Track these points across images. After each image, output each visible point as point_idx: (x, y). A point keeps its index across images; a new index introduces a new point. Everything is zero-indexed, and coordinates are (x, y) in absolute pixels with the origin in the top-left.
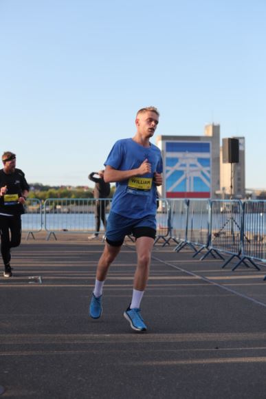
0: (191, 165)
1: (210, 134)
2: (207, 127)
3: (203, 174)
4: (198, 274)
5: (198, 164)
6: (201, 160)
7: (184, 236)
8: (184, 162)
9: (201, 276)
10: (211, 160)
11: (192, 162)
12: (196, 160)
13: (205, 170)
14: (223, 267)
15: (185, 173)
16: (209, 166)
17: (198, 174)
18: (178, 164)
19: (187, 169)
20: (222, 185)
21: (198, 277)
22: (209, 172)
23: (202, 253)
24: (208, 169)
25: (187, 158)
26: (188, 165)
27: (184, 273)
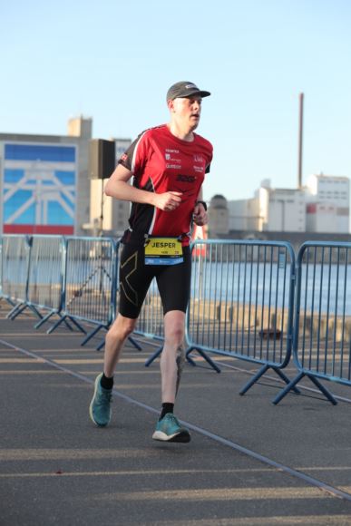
0: (45, 182)
1: (76, 132)
2: (71, 121)
3: (63, 196)
4: (40, 355)
5: (56, 180)
6: (60, 175)
7: (24, 295)
8: (33, 177)
9: (45, 358)
10: (77, 175)
11: (45, 176)
12: (53, 174)
13: (67, 190)
14: (82, 345)
15: (34, 193)
16: (73, 183)
17: (56, 197)
18: (23, 180)
19: (38, 188)
20: (95, 213)
21: (40, 360)
22: (73, 193)
23: (52, 322)
24: (72, 188)
25: (38, 171)
26: (39, 182)
27: (19, 352)
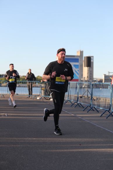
1: (79, 54)
2: (78, 52)
3: (76, 71)
4: (72, 113)
5: (74, 67)
7: (67, 97)
10: (79, 66)
12: (73, 65)
14: (83, 111)
16: (78, 68)
20: (84, 76)
21: (73, 115)
22: (78, 70)
23: (75, 105)
27: (67, 113)
